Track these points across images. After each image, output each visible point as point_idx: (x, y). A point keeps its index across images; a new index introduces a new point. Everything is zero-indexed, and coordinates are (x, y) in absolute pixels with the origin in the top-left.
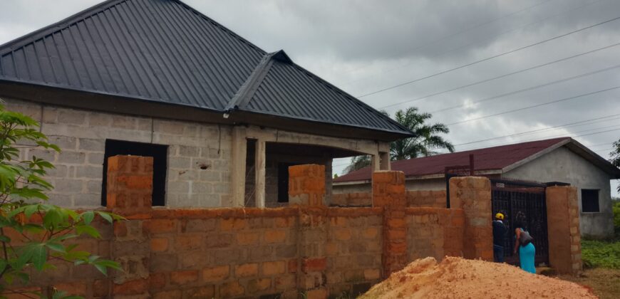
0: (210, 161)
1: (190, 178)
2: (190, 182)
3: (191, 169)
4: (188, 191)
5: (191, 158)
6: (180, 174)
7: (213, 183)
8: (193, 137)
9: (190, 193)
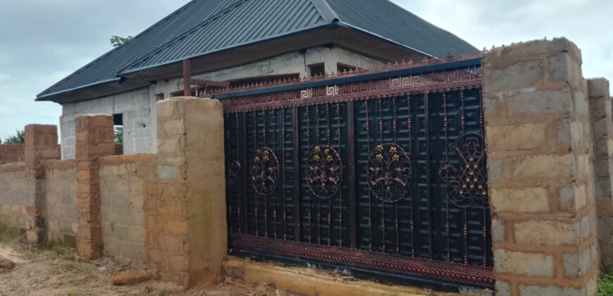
0: (145, 120)
1: (134, 137)
2: (134, 139)
3: (134, 129)
4: (133, 147)
5: (134, 120)
6: (129, 134)
7: (146, 138)
8: (134, 104)
9: (135, 148)
